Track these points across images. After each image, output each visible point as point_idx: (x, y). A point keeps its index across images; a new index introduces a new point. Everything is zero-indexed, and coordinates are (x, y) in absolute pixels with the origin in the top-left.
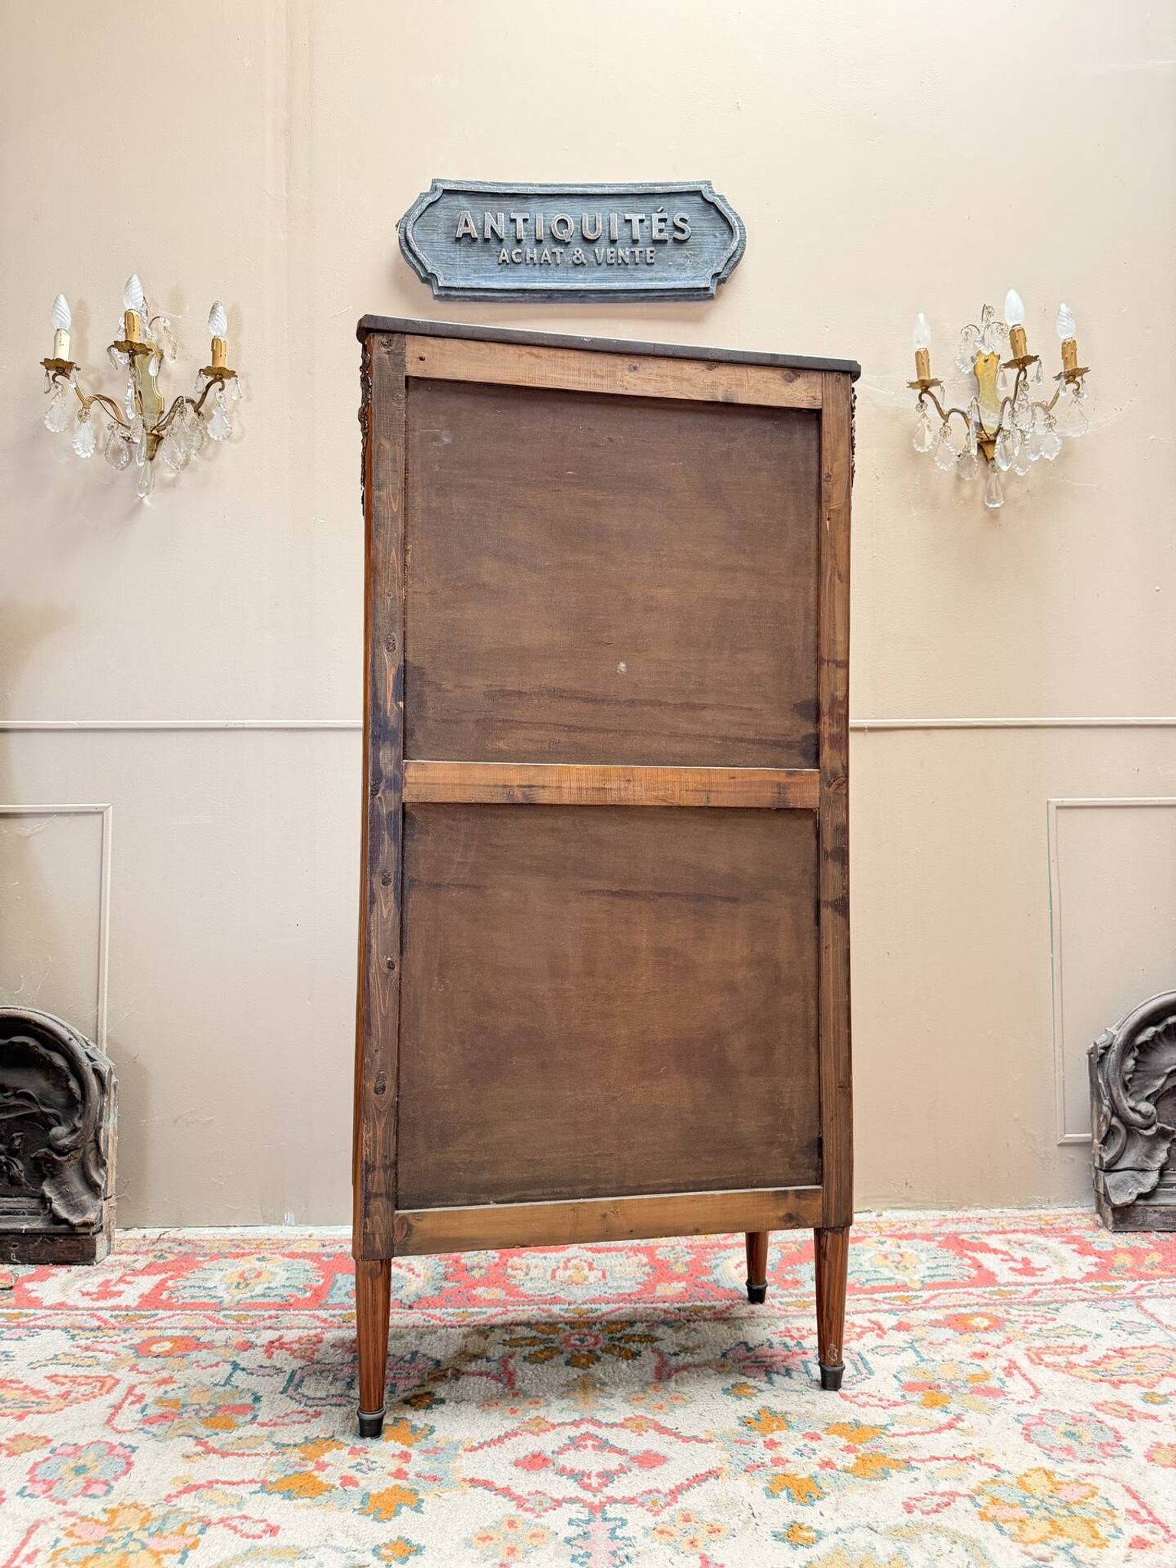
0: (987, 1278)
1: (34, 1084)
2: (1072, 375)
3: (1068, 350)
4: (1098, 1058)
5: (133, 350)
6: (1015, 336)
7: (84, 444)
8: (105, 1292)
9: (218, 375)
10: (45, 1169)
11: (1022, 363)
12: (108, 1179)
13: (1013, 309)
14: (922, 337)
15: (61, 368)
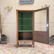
3: (49, 5)
5: (8, 7)
6: (46, 5)
8: (7, 45)
9: (12, 8)
14: (42, 5)
15: (5, 8)
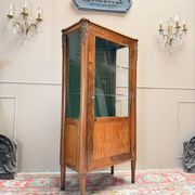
0: (169, 181)
1: (3, 147)
2: (185, 30)
3: (184, 26)
4: (185, 144)
5: (25, 14)
6: (177, 23)
7: (15, 31)
8: (17, 185)
9: (39, 20)
10: (5, 162)
11: (178, 28)
12: (16, 164)
13: (177, 19)
15: (10, 17)
